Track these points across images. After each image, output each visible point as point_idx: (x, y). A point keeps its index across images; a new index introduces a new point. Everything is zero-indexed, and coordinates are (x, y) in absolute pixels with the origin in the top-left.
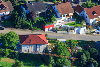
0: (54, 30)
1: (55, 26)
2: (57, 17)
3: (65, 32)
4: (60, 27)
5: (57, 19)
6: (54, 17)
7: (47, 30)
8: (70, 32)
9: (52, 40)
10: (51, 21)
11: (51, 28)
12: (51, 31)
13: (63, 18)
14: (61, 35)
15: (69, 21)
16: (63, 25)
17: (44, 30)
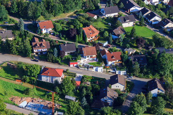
0: (77, 67)
1: (78, 64)
2: (83, 56)
3: (86, 69)
4: (83, 65)
5: (82, 58)
6: (79, 56)
7: (71, 66)
8: (90, 69)
9: (72, 74)
10: (76, 60)
11: (75, 65)
12: (75, 67)
13: (87, 58)
14: (81, 71)
15: (92, 61)
16: (85, 64)
17: (69, 66)
